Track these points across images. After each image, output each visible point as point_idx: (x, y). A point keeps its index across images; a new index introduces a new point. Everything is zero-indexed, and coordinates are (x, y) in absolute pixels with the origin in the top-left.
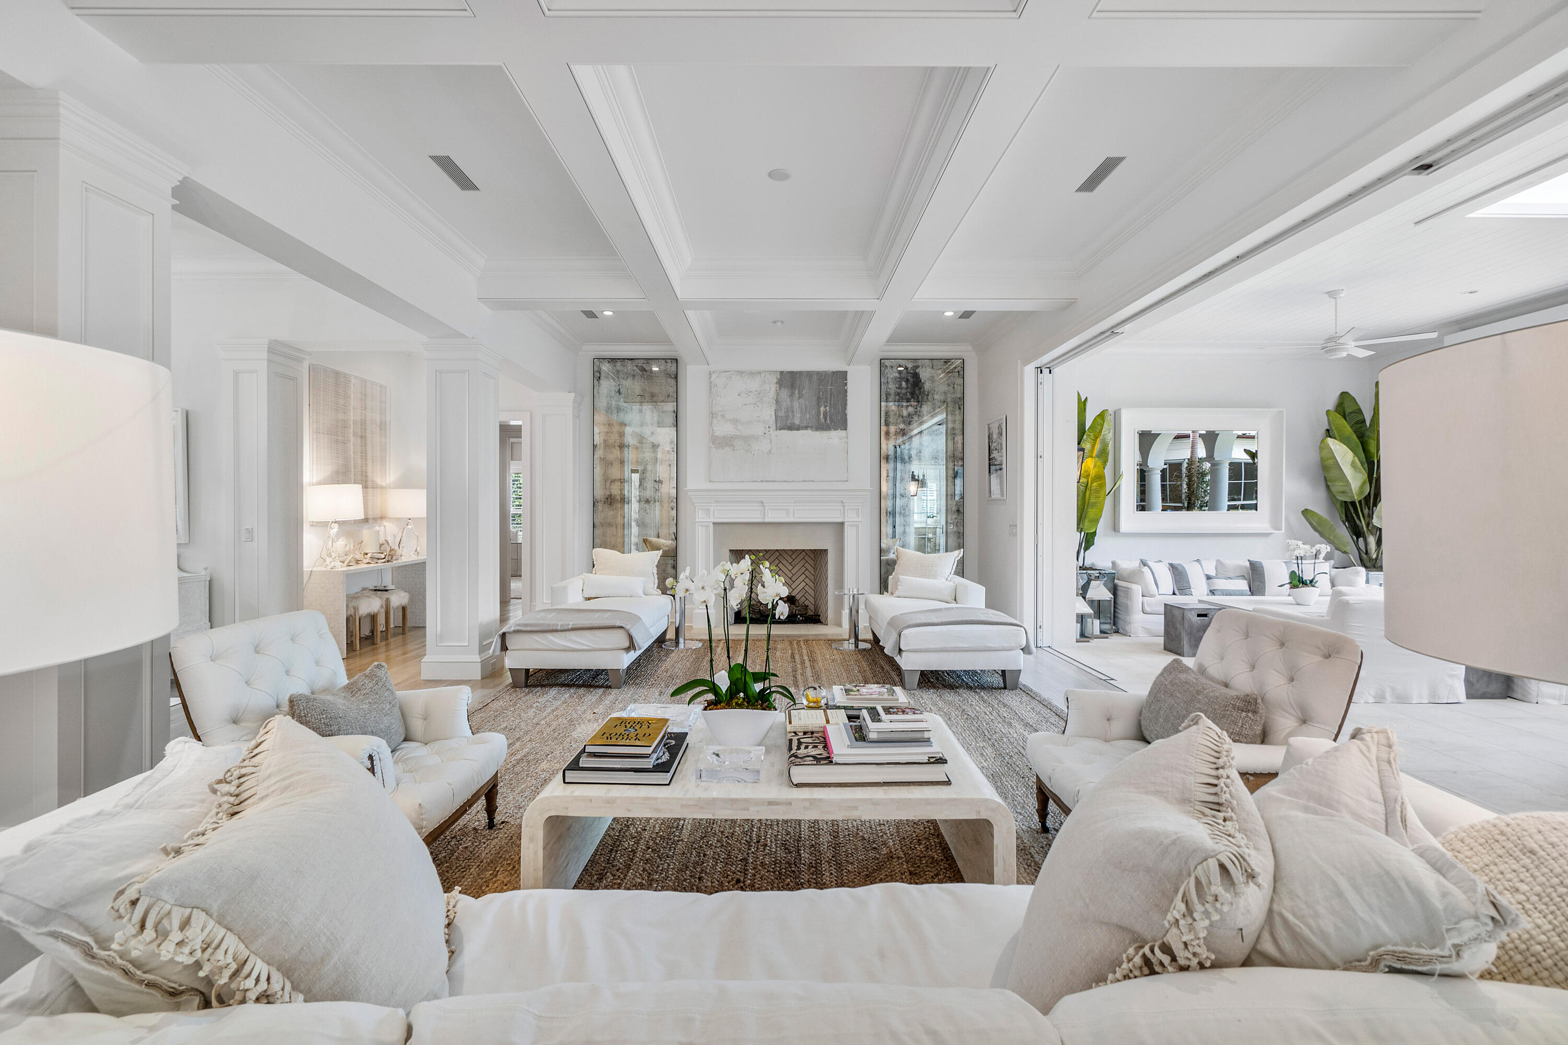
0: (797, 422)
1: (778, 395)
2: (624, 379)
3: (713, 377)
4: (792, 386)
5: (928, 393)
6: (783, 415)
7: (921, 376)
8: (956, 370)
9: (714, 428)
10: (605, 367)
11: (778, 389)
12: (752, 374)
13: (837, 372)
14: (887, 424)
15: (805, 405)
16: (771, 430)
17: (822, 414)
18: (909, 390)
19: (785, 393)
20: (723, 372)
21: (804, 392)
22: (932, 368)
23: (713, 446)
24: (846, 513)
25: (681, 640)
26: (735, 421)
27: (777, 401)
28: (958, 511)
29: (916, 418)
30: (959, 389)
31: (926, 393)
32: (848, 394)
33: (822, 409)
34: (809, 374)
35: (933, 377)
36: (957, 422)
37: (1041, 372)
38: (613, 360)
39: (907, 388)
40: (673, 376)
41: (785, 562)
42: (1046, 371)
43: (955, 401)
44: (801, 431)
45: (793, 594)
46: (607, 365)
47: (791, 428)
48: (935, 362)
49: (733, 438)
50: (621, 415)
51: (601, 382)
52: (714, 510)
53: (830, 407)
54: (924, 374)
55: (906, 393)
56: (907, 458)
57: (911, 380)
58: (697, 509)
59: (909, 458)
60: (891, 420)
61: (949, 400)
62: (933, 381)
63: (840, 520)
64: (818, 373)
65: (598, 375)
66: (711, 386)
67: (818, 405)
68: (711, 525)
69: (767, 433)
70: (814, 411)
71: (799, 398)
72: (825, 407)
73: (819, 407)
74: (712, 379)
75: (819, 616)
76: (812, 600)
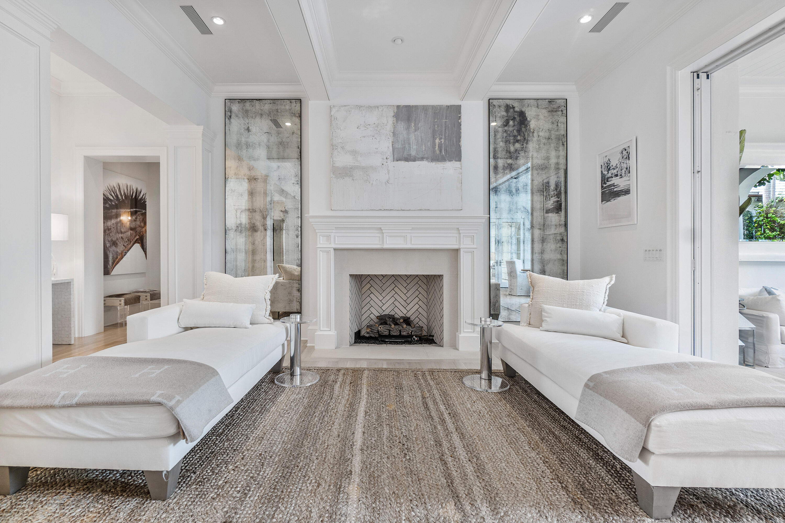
0: (413, 153)
1: (395, 127)
2: (252, 117)
3: (334, 111)
4: (409, 120)
5: (534, 130)
6: (399, 146)
7: (527, 115)
8: (560, 109)
9: (334, 159)
10: (235, 107)
11: (395, 122)
12: (371, 108)
13: (451, 106)
14: (495, 157)
15: (421, 137)
16: (389, 161)
17: (437, 146)
18: (516, 128)
19: (401, 126)
20: (342, 106)
21: (420, 125)
22: (538, 107)
23: (334, 176)
24: (462, 240)
25: (298, 371)
26: (354, 153)
27: (394, 134)
28: (562, 240)
29: (522, 154)
30: (562, 126)
31: (532, 130)
32: (462, 127)
33: (437, 141)
34: (425, 108)
35: (538, 115)
36: (561, 157)
37: (698, 77)
38: (242, 101)
39: (514, 126)
40: (297, 115)
41: (400, 286)
42: (703, 76)
43: (558, 138)
44: (417, 163)
45: (408, 315)
46: (237, 105)
47: (407, 159)
48: (540, 102)
49: (352, 168)
50: (250, 150)
51: (232, 120)
52: (335, 236)
53: (445, 139)
54: (530, 113)
55: (513, 130)
56: (514, 191)
57: (518, 119)
58: (318, 236)
59: (516, 191)
60: (499, 155)
61: (553, 137)
62: (539, 120)
63: (456, 247)
64: (433, 107)
65: (229, 114)
66: (332, 119)
67: (433, 138)
68: (332, 252)
69: (385, 163)
70: (429, 143)
71: (415, 131)
72: (440, 139)
73: (434, 138)
74: (332, 113)
75: (433, 336)
76: (425, 321)
